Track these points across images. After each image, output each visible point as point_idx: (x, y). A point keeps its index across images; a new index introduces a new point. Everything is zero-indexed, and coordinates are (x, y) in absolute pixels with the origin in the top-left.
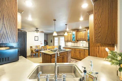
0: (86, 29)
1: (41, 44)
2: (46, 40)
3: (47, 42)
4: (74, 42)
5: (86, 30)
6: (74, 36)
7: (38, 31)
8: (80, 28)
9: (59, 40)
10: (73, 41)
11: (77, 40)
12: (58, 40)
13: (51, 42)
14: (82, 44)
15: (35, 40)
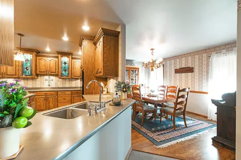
0: (59, 56)
5: (57, 57)
6: (29, 64)
8: (48, 49)
11: (38, 73)
14: (47, 81)
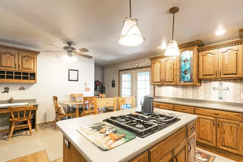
1: (88, 90)
2: (101, 81)
3: (102, 86)
4: (184, 86)
6: (188, 66)
7: (73, 49)
9: (134, 82)
10: (182, 83)
12: (132, 81)
13: (113, 85)
15: (69, 80)
